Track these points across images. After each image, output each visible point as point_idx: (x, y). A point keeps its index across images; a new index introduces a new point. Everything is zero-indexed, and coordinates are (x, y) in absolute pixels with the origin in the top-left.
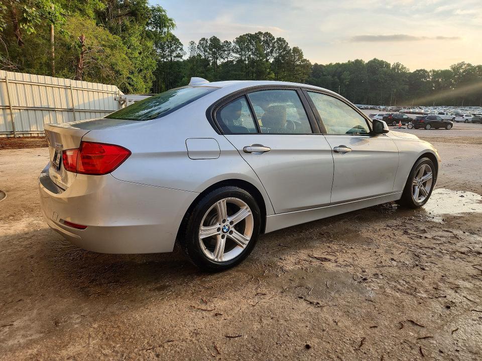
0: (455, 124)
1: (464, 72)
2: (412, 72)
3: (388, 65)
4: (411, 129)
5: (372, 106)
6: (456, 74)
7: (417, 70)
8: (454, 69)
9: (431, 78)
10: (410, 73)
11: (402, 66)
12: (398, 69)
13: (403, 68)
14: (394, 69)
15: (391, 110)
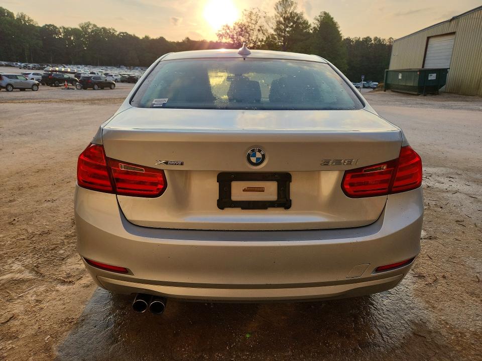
0: (117, 85)
1: (92, 32)
2: (41, 26)
3: (10, 15)
4: (81, 89)
5: (6, 63)
6: (86, 34)
7: (46, 25)
8: (82, 27)
9: (62, 34)
10: (39, 27)
11: (29, 18)
12: (24, 20)
13: (30, 20)
14: (19, 19)
15: (33, 67)
